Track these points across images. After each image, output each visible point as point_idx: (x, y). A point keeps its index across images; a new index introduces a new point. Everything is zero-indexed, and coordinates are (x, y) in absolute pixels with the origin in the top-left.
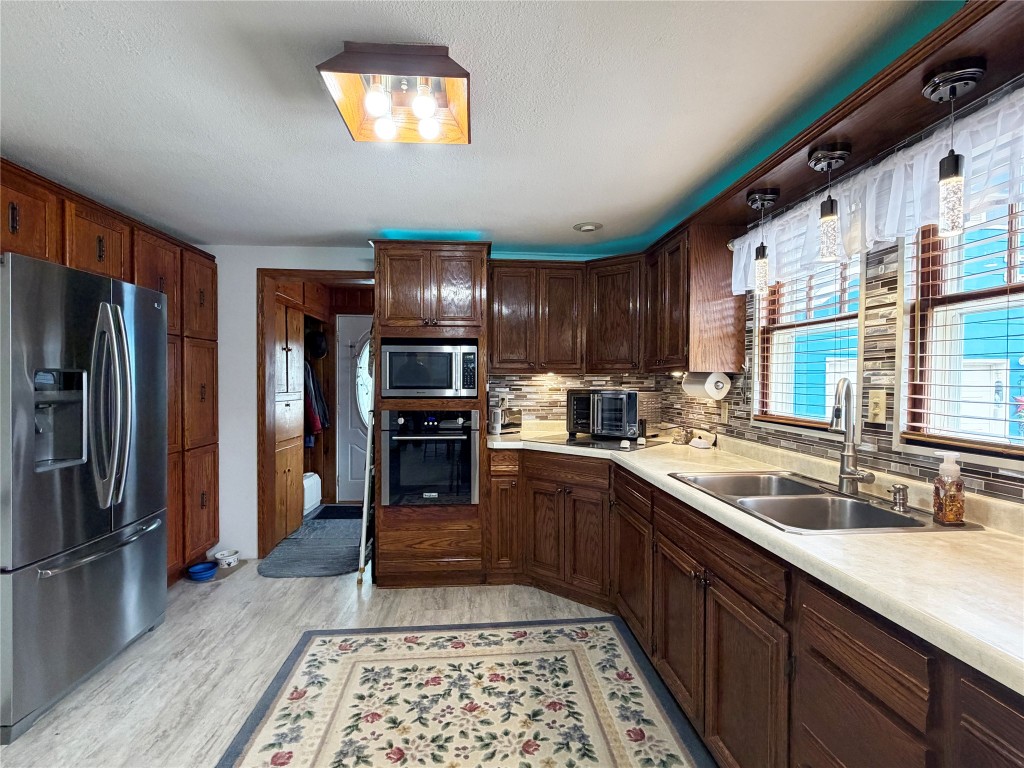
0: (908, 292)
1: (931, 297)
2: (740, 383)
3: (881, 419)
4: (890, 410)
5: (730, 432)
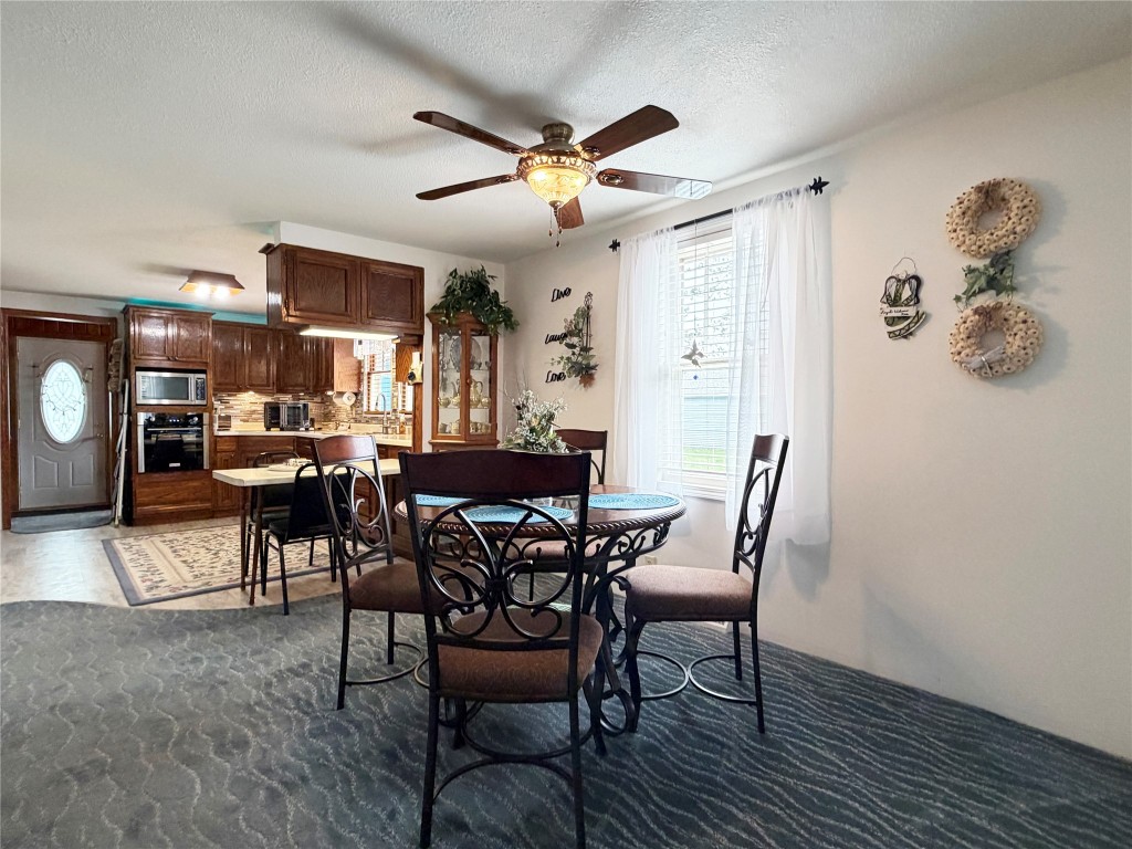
2: (358, 397)
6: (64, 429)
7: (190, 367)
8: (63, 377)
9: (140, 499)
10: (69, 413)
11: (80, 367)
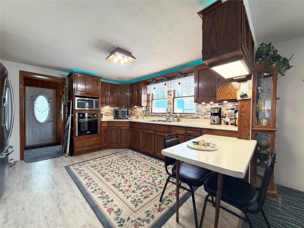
0: (172, 97)
1: (174, 98)
2: (148, 108)
3: (170, 111)
4: (171, 110)
5: (145, 116)
6: (42, 118)
7: (94, 96)
8: (42, 100)
9: (76, 146)
10: (44, 113)
11: (47, 98)
